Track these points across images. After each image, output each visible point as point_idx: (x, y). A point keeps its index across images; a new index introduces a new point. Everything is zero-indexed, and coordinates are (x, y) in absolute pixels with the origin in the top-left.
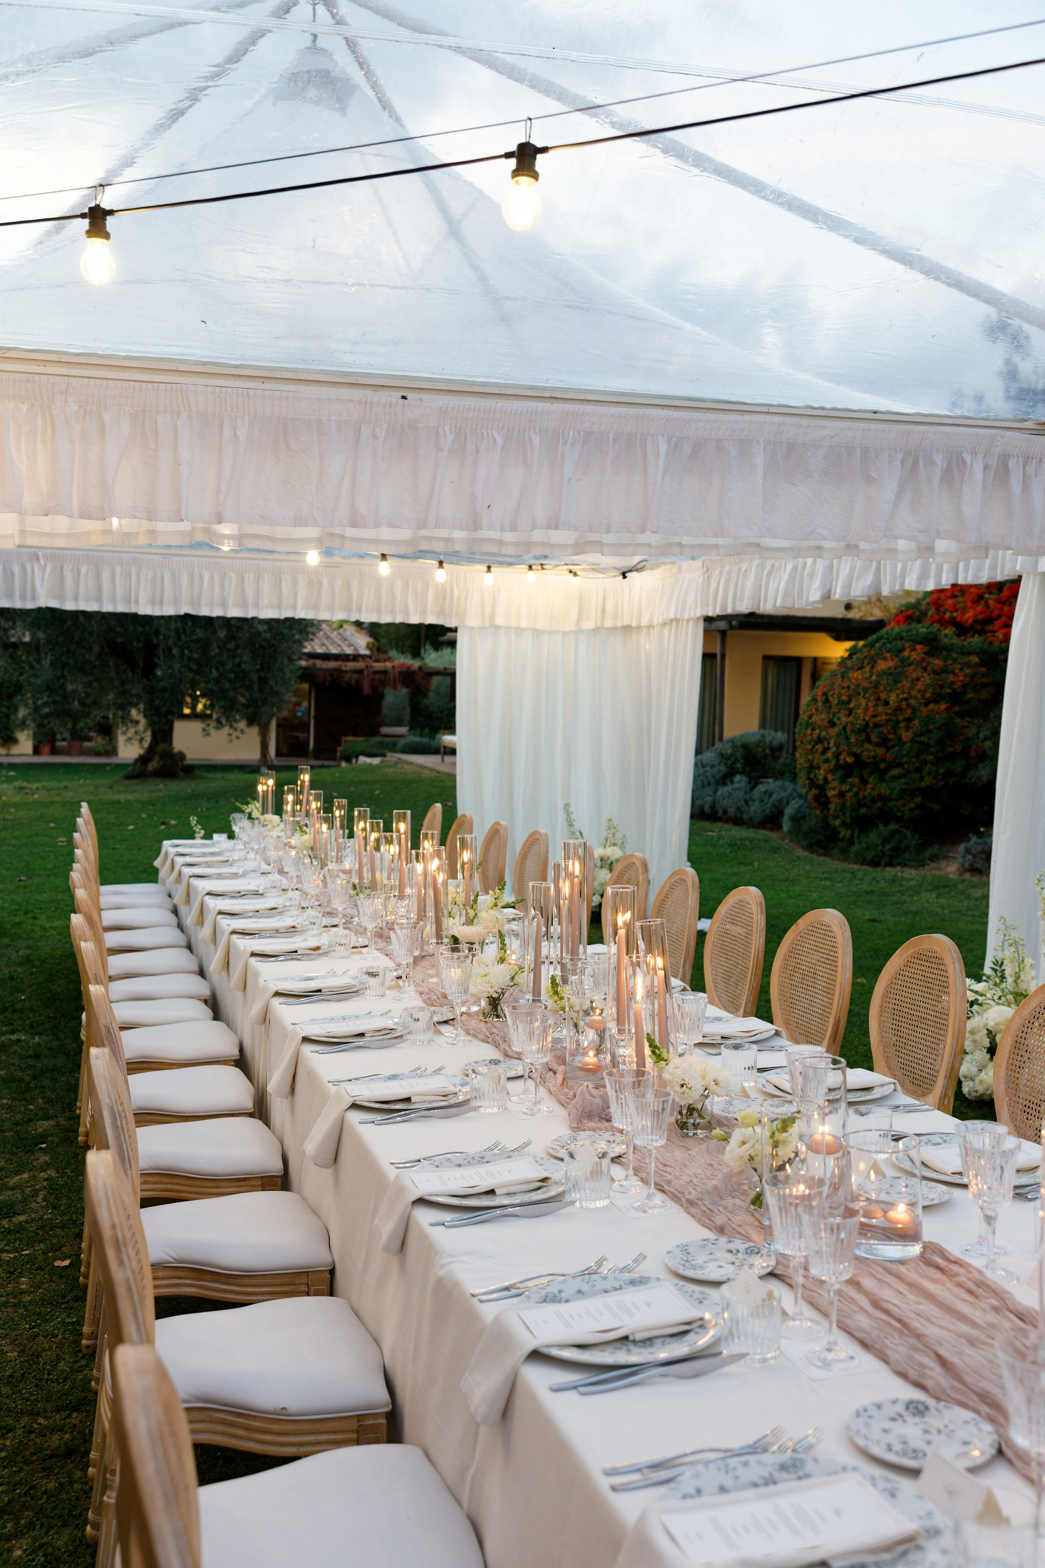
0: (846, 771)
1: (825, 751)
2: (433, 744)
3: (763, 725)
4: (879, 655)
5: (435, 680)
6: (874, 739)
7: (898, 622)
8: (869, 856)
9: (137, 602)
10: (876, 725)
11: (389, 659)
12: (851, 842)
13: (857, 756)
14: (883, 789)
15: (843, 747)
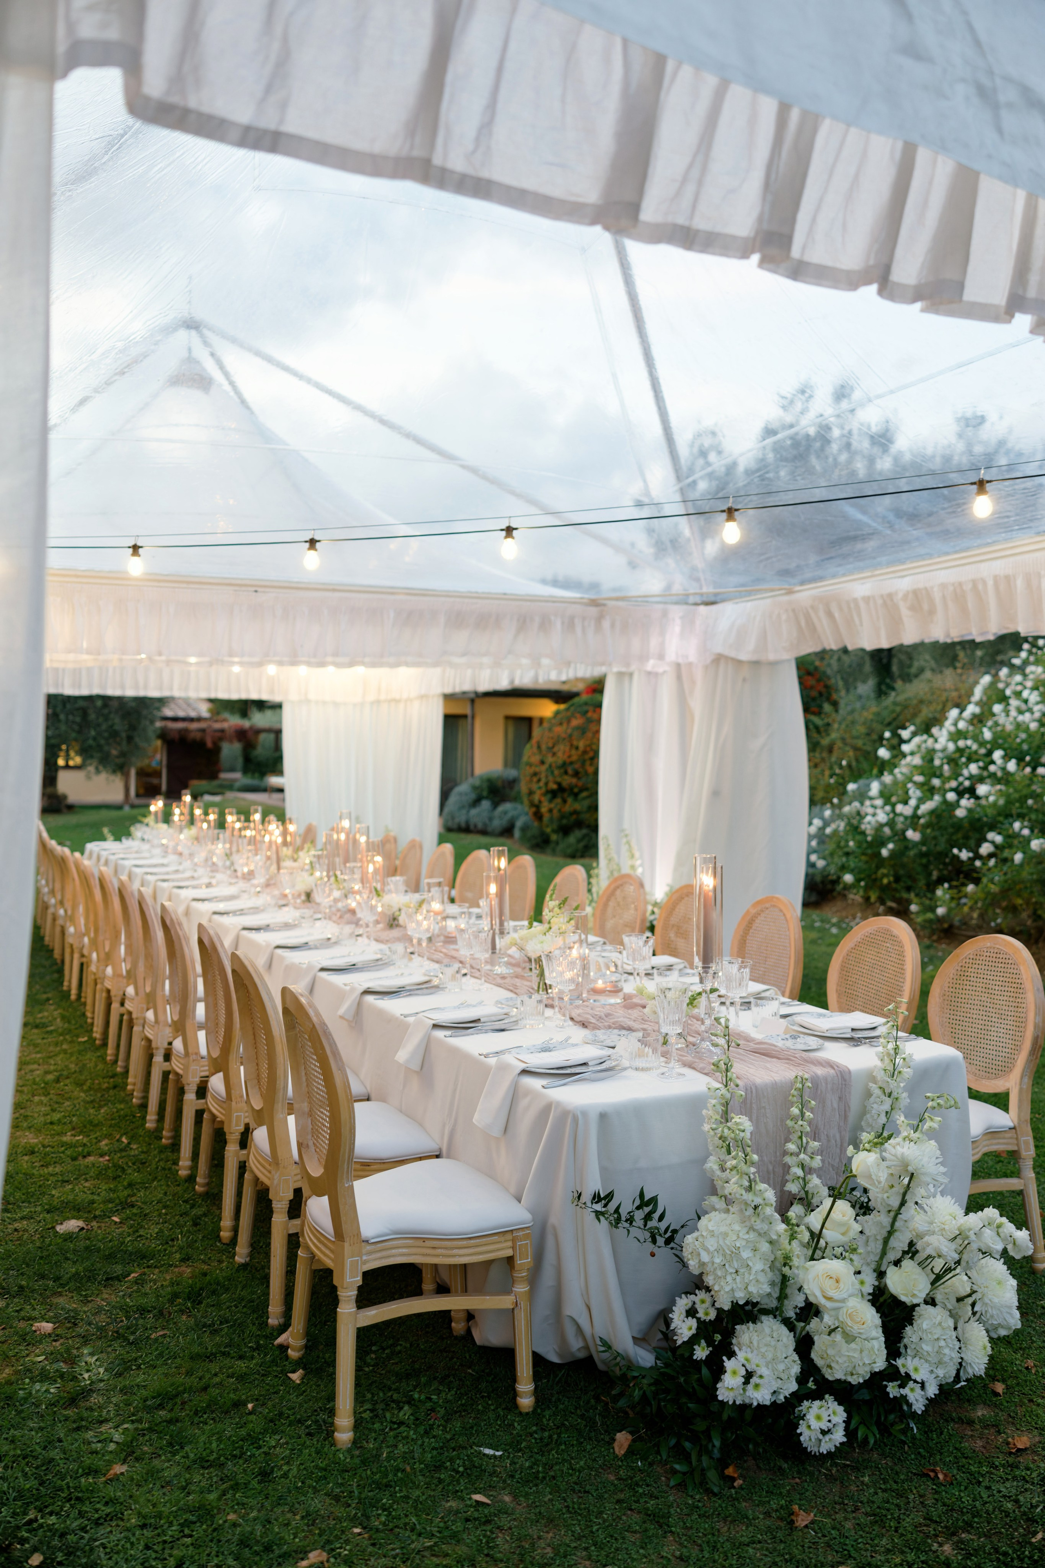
0: (553, 794)
1: (539, 780)
2: (263, 785)
3: (506, 764)
4: (573, 716)
5: (262, 737)
6: (570, 771)
7: (588, 693)
8: (569, 851)
9: (63, 686)
10: (571, 763)
11: (225, 720)
12: (557, 843)
13: (559, 784)
14: (577, 806)
15: (551, 778)
